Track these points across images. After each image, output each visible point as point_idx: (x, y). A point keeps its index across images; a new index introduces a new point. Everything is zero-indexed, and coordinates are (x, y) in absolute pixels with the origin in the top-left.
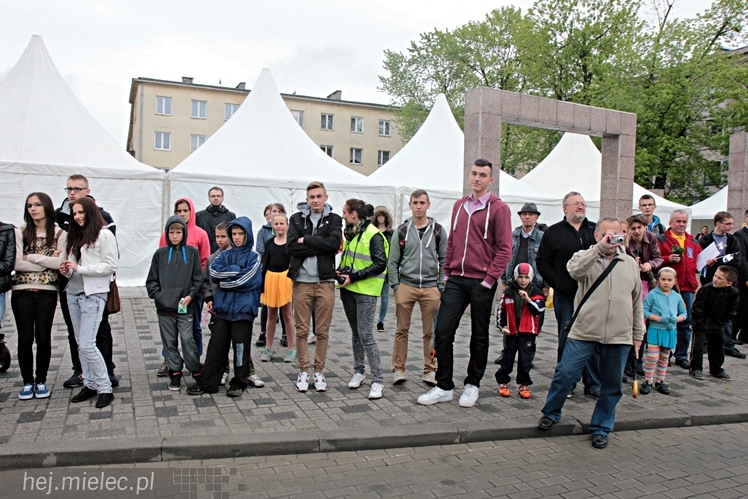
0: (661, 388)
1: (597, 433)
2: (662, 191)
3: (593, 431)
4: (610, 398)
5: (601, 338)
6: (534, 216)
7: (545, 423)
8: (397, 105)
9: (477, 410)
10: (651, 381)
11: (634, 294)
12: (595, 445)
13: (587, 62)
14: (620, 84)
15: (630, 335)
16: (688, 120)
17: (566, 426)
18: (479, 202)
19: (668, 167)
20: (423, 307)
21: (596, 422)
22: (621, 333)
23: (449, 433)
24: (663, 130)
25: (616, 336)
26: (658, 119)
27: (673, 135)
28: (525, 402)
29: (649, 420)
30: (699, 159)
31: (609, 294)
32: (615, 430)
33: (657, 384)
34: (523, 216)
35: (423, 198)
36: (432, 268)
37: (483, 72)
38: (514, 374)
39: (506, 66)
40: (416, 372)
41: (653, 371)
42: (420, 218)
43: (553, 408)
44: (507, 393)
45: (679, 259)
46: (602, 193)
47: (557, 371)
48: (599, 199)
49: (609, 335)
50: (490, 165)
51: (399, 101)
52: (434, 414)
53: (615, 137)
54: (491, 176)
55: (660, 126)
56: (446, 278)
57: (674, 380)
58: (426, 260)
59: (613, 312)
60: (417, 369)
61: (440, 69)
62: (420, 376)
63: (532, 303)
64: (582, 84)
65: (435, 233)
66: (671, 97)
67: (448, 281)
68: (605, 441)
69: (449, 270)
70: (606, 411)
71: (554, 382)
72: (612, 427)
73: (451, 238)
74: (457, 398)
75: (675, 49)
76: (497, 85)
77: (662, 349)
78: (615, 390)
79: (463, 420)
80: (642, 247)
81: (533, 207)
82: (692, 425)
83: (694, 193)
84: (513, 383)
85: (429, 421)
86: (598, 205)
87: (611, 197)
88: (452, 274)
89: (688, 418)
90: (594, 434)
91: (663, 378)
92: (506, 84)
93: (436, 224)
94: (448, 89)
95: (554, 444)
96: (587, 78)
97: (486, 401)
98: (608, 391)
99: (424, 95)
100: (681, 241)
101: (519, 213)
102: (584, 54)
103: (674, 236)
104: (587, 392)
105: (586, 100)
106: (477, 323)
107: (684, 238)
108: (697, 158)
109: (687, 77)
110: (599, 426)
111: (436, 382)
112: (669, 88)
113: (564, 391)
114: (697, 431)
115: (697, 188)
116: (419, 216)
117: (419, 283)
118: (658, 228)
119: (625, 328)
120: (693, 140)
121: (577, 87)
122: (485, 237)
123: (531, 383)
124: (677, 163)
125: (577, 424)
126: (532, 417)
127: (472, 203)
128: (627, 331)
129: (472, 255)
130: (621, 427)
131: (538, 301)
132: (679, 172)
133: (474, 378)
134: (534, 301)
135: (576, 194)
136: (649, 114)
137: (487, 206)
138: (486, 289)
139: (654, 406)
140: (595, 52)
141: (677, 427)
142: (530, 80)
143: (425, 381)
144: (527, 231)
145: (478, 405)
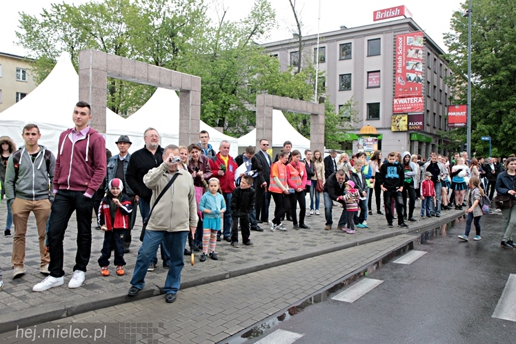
0: (213, 256)
1: (169, 292)
2: (222, 128)
3: (166, 292)
4: (176, 268)
5: (168, 228)
6: (127, 145)
7: (133, 291)
8: (32, 57)
9: (83, 289)
10: (206, 252)
11: (189, 196)
12: (167, 301)
13: (175, 41)
14: (196, 57)
15: (187, 224)
16: (237, 84)
17: (148, 291)
18: (81, 133)
19: (225, 113)
20: (37, 215)
21: (168, 285)
22: (181, 224)
23: (57, 311)
24: (222, 89)
25: (178, 225)
26: (219, 82)
27: (228, 93)
28: (120, 278)
29: (203, 278)
30: (243, 109)
31: (172, 198)
32: (181, 288)
33: (210, 254)
34: (119, 145)
35: (34, 131)
36: (43, 185)
37: (102, 39)
38: (112, 259)
39: (119, 37)
40: (35, 266)
41: (207, 246)
42: (32, 146)
43: (139, 279)
44: (107, 273)
45: (223, 174)
46: (180, 129)
47: (139, 253)
48: (178, 133)
49: (173, 226)
50: (89, 106)
51: (35, 54)
52: (46, 298)
53: (188, 91)
54: (90, 114)
55: (221, 87)
56: (55, 191)
57: (222, 250)
58: (37, 179)
59: (175, 210)
60: (36, 263)
61: (68, 33)
62: (38, 269)
63: (123, 207)
64: (171, 55)
65: (45, 157)
66: (226, 69)
67: (57, 194)
68: (174, 298)
69: (57, 185)
70: (174, 277)
71: (138, 261)
72: (178, 287)
73: (58, 160)
74: (67, 282)
75: (228, 39)
76: (113, 50)
77: (212, 231)
78: (180, 262)
79: (70, 298)
80: (199, 165)
81: (126, 138)
82: (230, 277)
83: (241, 130)
84: (112, 265)
85: (41, 304)
86: (178, 137)
87: (186, 132)
88: (60, 188)
89: (227, 274)
90: (167, 293)
91: (214, 250)
92: (119, 50)
93: (46, 151)
94: (75, 49)
95: (139, 305)
96: (175, 52)
97: (90, 282)
98: (175, 264)
99: (55, 52)
100: (226, 160)
101: (117, 143)
102: (173, 35)
103: (222, 157)
104: (165, 265)
105: (174, 67)
106: (82, 224)
107: (227, 158)
108: (242, 108)
109: (236, 57)
110: (170, 288)
111: (49, 272)
112: (225, 63)
113: (146, 267)
114: (233, 280)
115: (243, 127)
116: (32, 145)
117: (32, 197)
118: (211, 153)
119: (184, 220)
120: (240, 97)
121: (168, 57)
122: (87, 160)
123: (125, 264)
124: (231, 111)
125: (156, 288)
126: (125, 288)
127: (75, 134)
128: (185, 222)
129: (76, 173)
130: (185, 286)
131: (127, 205)
132: (232, 116)
133: (81, 265)
134: (124, 205)
135: (152, 129)
136: (214, 78)
137: (87, 137)
138: (88, 198)
139: (209, 268)
140: (180, 34)
141: (221, 280)
142: (136, 49)
143: (42, 273)
144: (122, 156)
145: (84, 285)
